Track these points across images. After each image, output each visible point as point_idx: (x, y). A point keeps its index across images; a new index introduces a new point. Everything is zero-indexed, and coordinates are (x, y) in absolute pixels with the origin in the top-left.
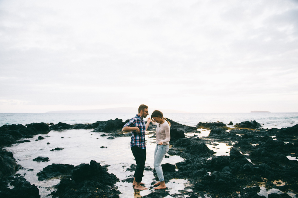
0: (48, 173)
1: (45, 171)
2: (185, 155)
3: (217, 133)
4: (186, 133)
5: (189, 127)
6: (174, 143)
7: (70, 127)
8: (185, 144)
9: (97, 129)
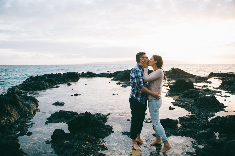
0: (54, 119)
1: (52, 118)
2: (191, 108)
3: (228, 85)
4: (196, 83)
5: (200, 77)
6: (182, 93)
7: (96, 76)
8: (192, 95)
9: (115, 78)
